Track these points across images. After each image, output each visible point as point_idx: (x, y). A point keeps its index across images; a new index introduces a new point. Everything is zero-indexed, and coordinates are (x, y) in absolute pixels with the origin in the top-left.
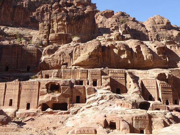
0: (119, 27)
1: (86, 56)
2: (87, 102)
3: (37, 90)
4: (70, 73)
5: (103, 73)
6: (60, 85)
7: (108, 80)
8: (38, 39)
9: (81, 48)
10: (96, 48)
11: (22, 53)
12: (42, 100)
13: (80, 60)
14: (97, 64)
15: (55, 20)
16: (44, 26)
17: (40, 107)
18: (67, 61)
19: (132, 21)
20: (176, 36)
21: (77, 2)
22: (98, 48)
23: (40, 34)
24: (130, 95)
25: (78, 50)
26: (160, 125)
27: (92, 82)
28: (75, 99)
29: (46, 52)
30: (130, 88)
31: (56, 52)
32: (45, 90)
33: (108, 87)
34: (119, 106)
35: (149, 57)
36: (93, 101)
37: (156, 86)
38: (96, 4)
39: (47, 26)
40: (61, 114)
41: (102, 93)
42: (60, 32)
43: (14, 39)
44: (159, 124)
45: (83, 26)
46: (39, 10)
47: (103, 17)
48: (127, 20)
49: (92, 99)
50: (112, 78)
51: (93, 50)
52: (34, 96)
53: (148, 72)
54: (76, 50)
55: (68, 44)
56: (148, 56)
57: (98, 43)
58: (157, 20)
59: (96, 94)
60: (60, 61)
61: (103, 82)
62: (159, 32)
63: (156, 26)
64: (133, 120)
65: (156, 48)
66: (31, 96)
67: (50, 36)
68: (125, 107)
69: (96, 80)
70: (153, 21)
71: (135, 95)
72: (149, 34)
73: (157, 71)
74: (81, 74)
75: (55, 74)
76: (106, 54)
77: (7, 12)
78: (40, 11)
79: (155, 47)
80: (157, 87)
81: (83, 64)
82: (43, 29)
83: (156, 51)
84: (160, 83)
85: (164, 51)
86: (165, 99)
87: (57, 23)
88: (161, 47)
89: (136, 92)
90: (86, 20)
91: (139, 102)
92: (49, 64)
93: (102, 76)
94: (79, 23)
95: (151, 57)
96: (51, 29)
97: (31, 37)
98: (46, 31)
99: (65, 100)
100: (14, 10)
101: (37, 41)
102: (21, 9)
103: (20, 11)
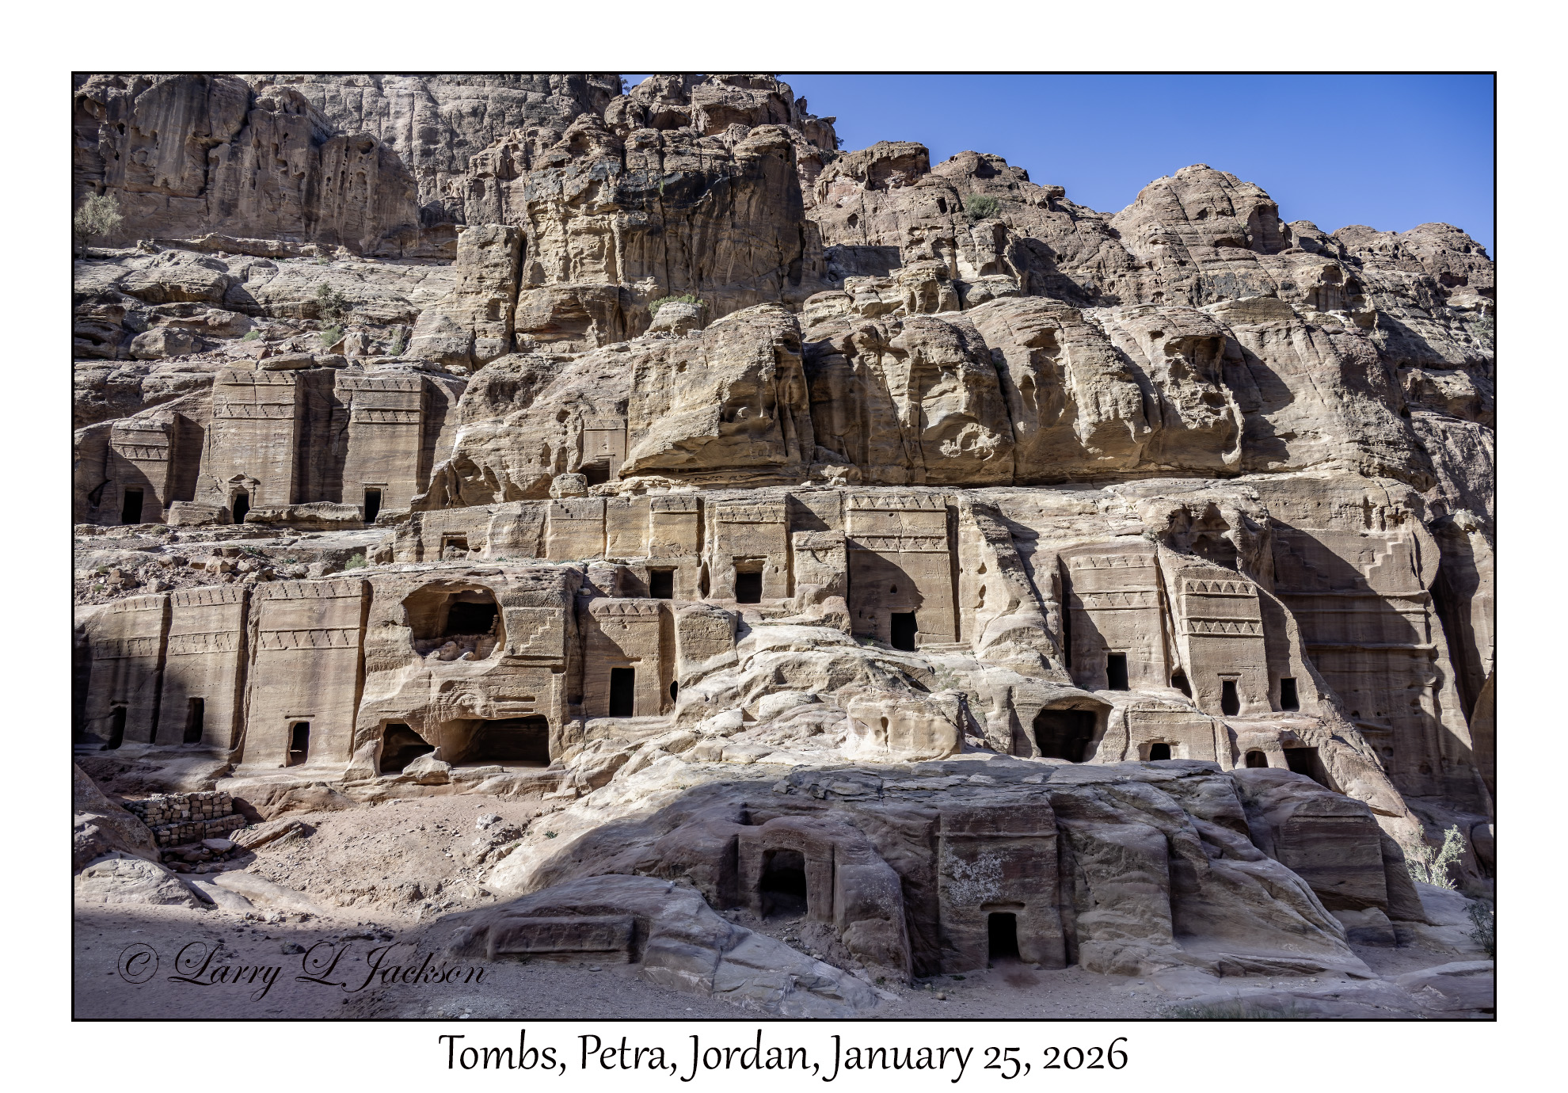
0: (960, 240)
1: (704, 407)
2: (679, 708)
3: (354, 638)
4: (598, 525)
5: (799, 518)
6: (499, 597)
7: (836, 561)
8: (451, 325)
9: (671, 361)
10: (761, 353)
11: (331, 414)
12: (381, 703)
13: (666, 434)
14: (778, 458)
15: (550, 206)
16: (482, 246)
17: (368, 746)
18: (607, 452)
19: (1042, 205)
20: (1312, 289)
21: (708, 109)
22: (777, 354)
23: (462, 294)
24: (980, 655)
25: (653, 374)
26: (1135, 874)
27: (731, 575)
28: (600, 688)
29: (478, 398)
30: (981, 605)
31: (540, 397)
32: (401, 635)
33: (835, 605)
34: (870, 733)
35: (1116, 402)
36: (716, 701)
37: (1155, 588)
38: (834, 119)
39: (506, 243)
40: (504, 788)
41: (785, 648)
42: (582, 274)
43: (304, 331)
44: (1128, 868)
45: (727, 233)
46: (484, 159)
47: (862, 186)
48: (1014, 199)
49: (709, 686)
50: (863, 542)
51: (744, 368)
52: (330, 674)
53: (1105, 503)
54: (640, 376)
55: (614, 346)
56: (1108, 398)
57: (776, 321)
58: (1196, 196)
59: (743, 656)
60: (563, 451)
61: (798, 574)
62: (1209, 266)
63: (1186, 229)
64: (932, 841)
65: (1161, 343)
66: (313, 676)
67: (521, 306)
68: (909, 739)
69: (758, 561)
70: (1169, 199)
71: (1012, 656)
72: (1145, 279)
73: (1167, 490)
74: (657, 523)
75: (506, 529)
76: (836, 394)
77: (277, 174)
78: (490, 169)
79: (1156, 335)
80: (1163, 595)
81: (690, 460)
82: (480, 260)
83: (1162, 364)
84: (1184, 572)
85: (1218, 360)
86: (1213, 675)
87: (564, 220)
88: (1196, 340)
89: (1018, 634)
90: (742, 197)
91: (1033, 700)
92: (496, 471)
93: (798, 538)
94: (698, 219)
95: (1129, 402)
96: (528, 263)
97: (411, 318)
98: (497, 275)
99: (533, 699)
100: (316, 160)
101: (443, 335)
102: (360, 154)
103: (354, 167)
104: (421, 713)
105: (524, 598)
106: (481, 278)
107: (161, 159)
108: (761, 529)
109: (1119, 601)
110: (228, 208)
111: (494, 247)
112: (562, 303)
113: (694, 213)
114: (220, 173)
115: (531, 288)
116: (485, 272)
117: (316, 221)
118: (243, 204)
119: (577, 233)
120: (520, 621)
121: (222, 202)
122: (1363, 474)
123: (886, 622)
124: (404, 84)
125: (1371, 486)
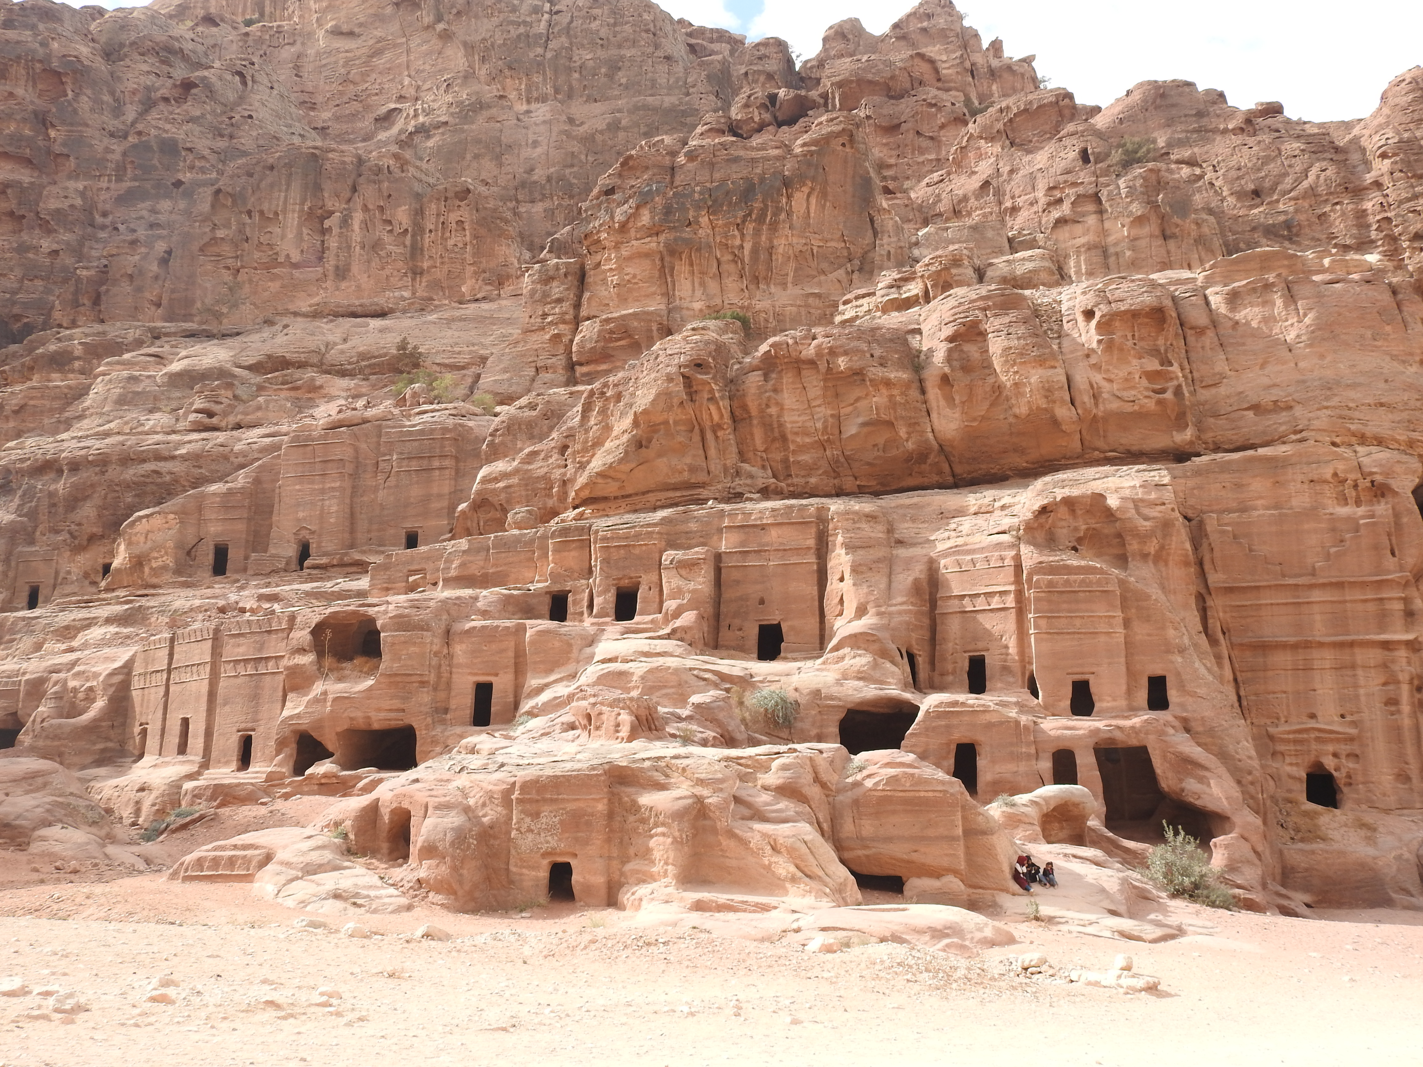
5: (678, 538)
6: (379, 624)
10: (670, 380)
11: (378, 464)
12: (291, 717)
15: (603, 235)
16: (545, 283)
22: (686, 379)
23: (527, 331)
25: (596, 408)
27: (611, 596)
30: (840, 613)
31: (554, 433)
32: (307, 659)
35: (1035, 392)
37: (1013, 587)
39: (566, 278)
42: (637, 299)
43: (386, 386)
45: (784, 236)
47: (998, 147)
50: (731, 558)
56: (1027, 389)
61: (665, 593)
64: (508, 802)
65: (1094, 323)
66: (255, 698)
67: (577, 339)
74: (555, 551)
75: (455, 563)
76: (754, 412)
77: (384, 234)
79: (1089, 314)
81: (619, 487)
82: (543, 297)
83: (1094, 345)
84: (1035, 570)
85: (1169, 332)
86: (1061, 675)
87: (617, 248)
89: (855, 641)
90: (799, 197)
93: (666, 556)
94: (750, 226)
96: (587, 295)
97: (484, 359)
98: (557, 310)
99: (403, 710)
100: (419, 213)
101: (507, 376)
102: (458, 203)
103: (453, 217)
104: (319, 724)
105: (402, 623)
106: (545, 315)
107: (283, 237)
108: (636, 551)
109: (981, 603)
110: (342, 273)
111: (555, 284)
112: (612, 331)
113: (744, 222)
114: (333, 243)
115: (588, 319)
116: (547, 309)
117: (421, 274)
118: (355, 268)
119: (629, 259)
120: (393, 644)
121: (337, 267)
122: (1334, 444)
123: (753, 633)
124: (542, 111)
125: (1340, 458)
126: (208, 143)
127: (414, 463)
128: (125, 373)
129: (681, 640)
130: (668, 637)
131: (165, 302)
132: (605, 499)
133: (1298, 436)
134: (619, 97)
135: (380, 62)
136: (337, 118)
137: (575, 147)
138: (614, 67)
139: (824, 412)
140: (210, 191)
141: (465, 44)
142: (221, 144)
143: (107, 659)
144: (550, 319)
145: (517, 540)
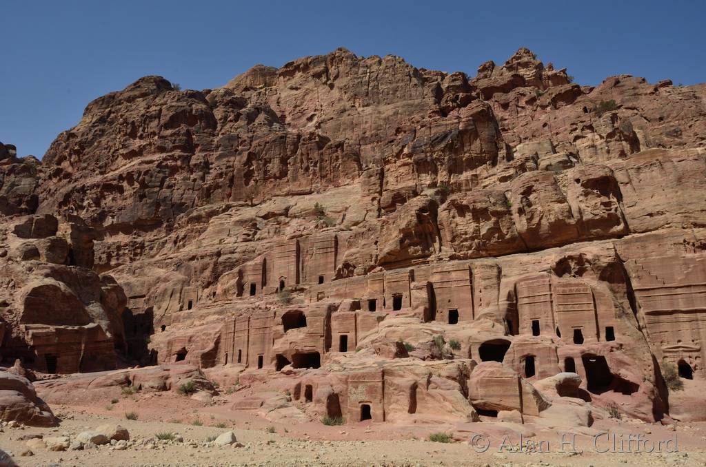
1: (397, 238)
3: (272, 329)
5: (417, 277)
6: (306, 314)
7: (424, 293)
10: (412, 216)
12: (277, 349)
13: (386, 250)
22: (418, 215)
27: (392, 300)
28: (336, 342)
29: (352, 240)
30: (481, 305)
32: (281, 328)
33: (421, 309)
37: (549, 293)
39: (377, 175)
41: (391, 326)
42: (403, 182)
47: (549, 109)
50: (439, 284)
51: (406, 223)
52: (267, 341)
56: (553, 212)
57: (419, 203)
59: (380, 329)
60: (377, 256)
61: (413, 298)
65: (580, 184)
69: (401, 295)
79: (577, 180)
80: (552, 296)
81: (396, 258)
82: (368, 183)
83: (581, 192)
84: (557, 286)
86: (569, 328)
88: (596, 180)
89: (486, 315)
91: (478, 341)
93: (412, 285)
95: (563, 212)
96: (385, 181)
97: (347, 208)
98: (374, 187)
99: (315, 346)
100: (322, 155)
101: (355, 214)
103: (335, 155)
104: (286, 352)
106: (369, 190)
107: (273, 168)
108: (401, 283)
109: (537, 300)
110: (295, 179)
111: (372, 178)
112: (395, 195)
114: (291, 168)
115: (386, 190)
116: (371, 188)
119: (399, 167)
120: (310, 322)
121: (293, 177)
122: (684, 228)
123: (446, 314)
124: (368, 110)
125: (687, 233)
126: (246, 135)
127: (321, 250)
128: (220, 222)
129: (418, 317)
130: (413, 316)
131: (232, 194)
132: (390, 262)
133: (668, 226)
134: (397, 102)
135: (308, 98)
136: (293, 119)
137: (381, 122)
138: (395, 91)
139: (474, 225)
140: (247, 153)
141: (338, 87)
142: (251, 135)
143: (214, 328)
144: (371, 191)
145: (357, 280)
